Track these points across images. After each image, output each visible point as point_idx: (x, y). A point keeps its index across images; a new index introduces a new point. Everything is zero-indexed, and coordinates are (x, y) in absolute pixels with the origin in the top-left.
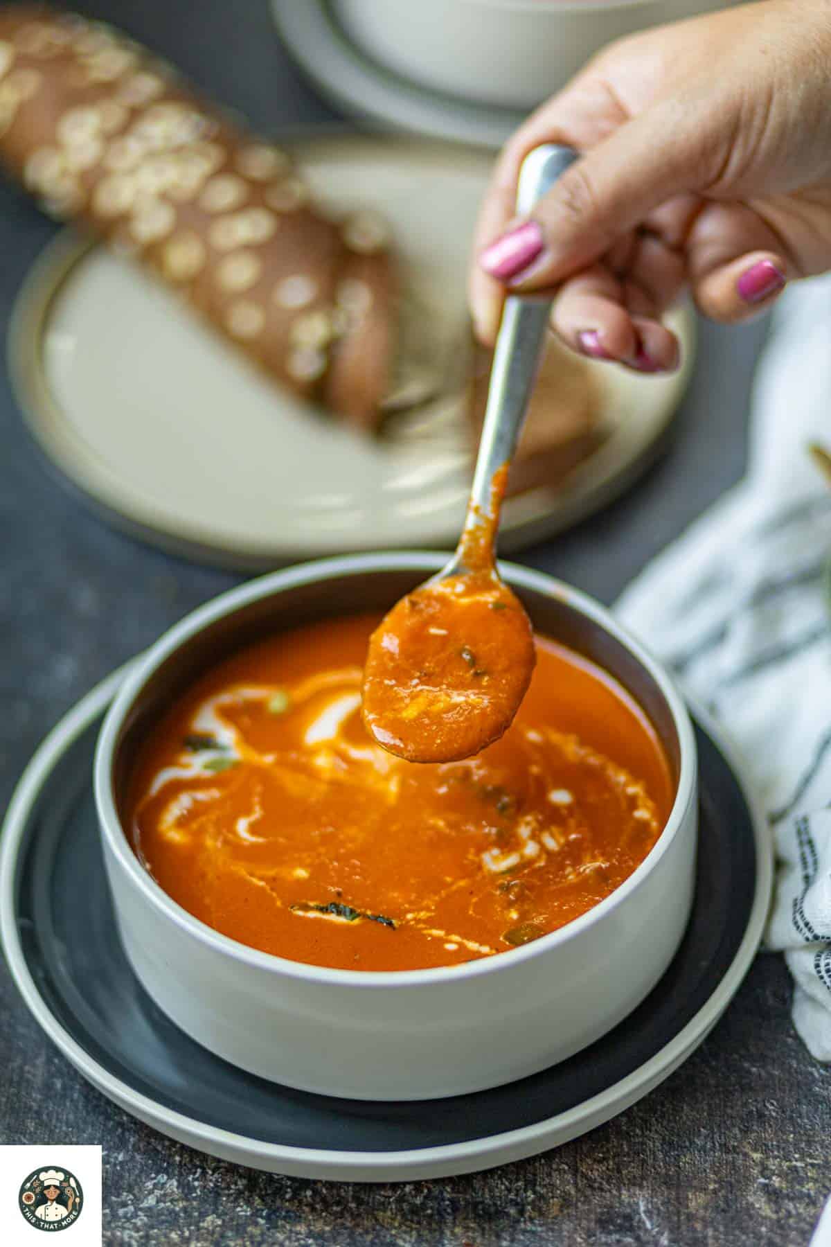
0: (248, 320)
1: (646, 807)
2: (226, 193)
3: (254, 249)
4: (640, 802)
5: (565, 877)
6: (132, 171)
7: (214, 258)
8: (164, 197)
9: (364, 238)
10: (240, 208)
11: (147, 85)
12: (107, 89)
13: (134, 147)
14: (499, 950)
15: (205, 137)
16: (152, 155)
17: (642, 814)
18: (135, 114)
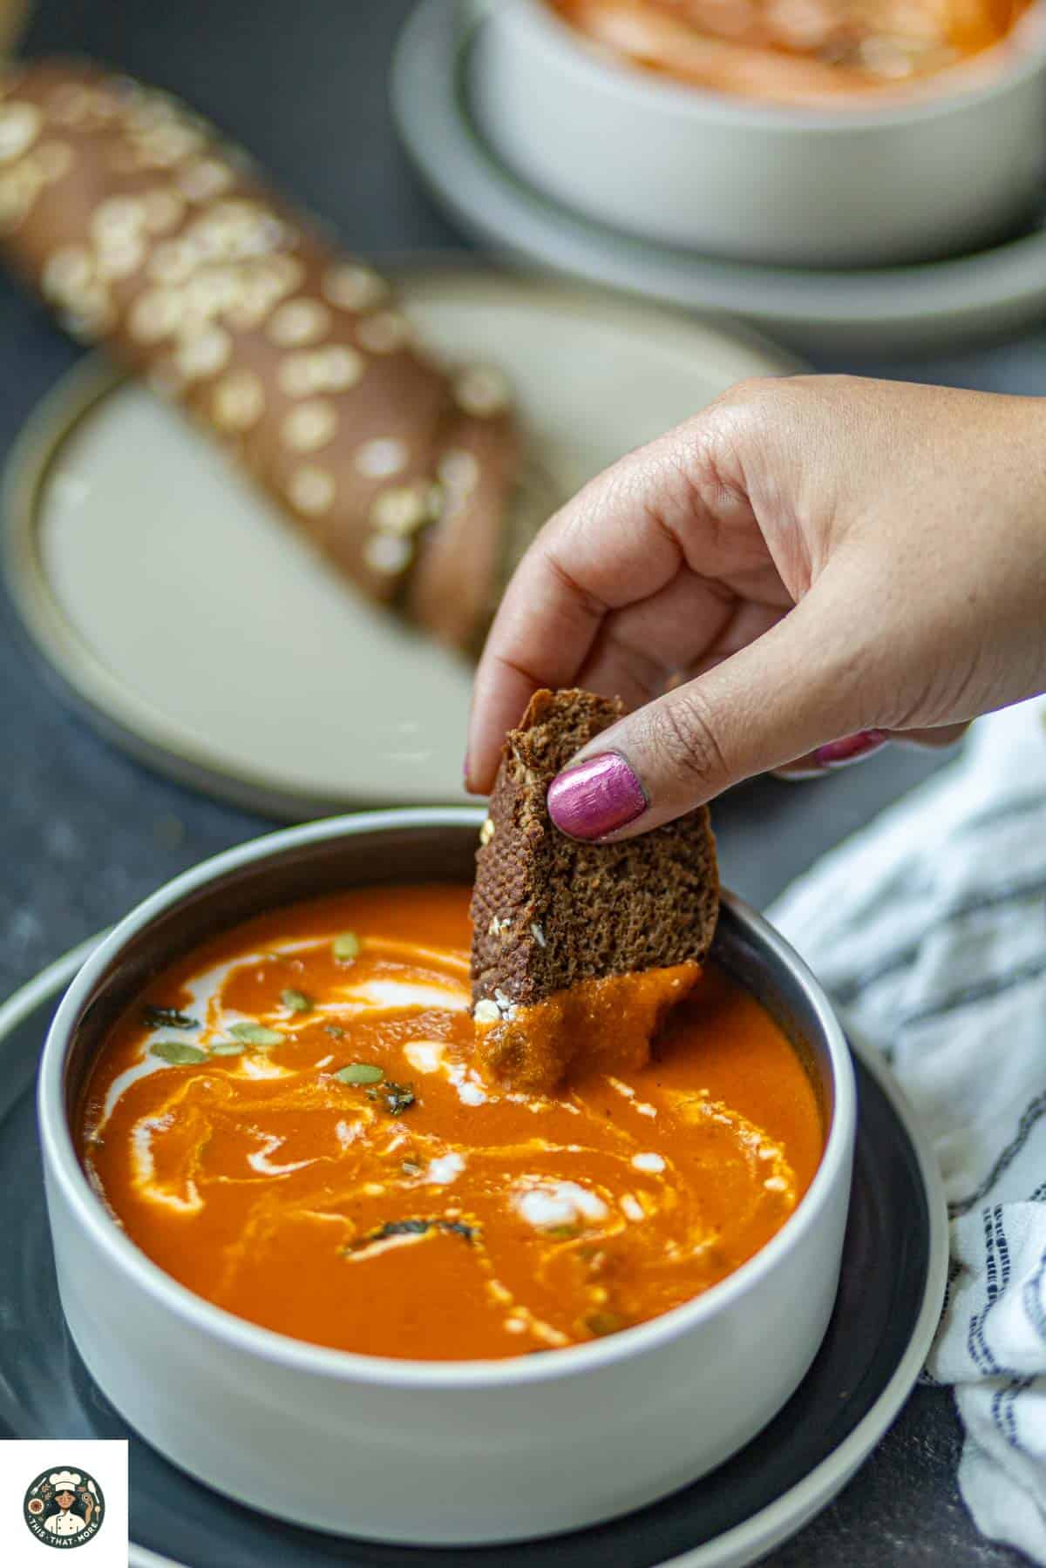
0: (313, 491)
1: (782, 1174)
2: (302, 323)
3: (328, 397)
4: (776, 1169)
5: (667, 1253)
6: (182, 285)
7: (277, 406)
8: (220, 321)
9: (480, 395)
10: (317, 345)
11: (213, 176)
12: (163, 177)
13: (187, 254)
14: (576, 1340)
15: (280, 250)
16: (211, 266)
17: (775, 1183)
18: (192, 214)
